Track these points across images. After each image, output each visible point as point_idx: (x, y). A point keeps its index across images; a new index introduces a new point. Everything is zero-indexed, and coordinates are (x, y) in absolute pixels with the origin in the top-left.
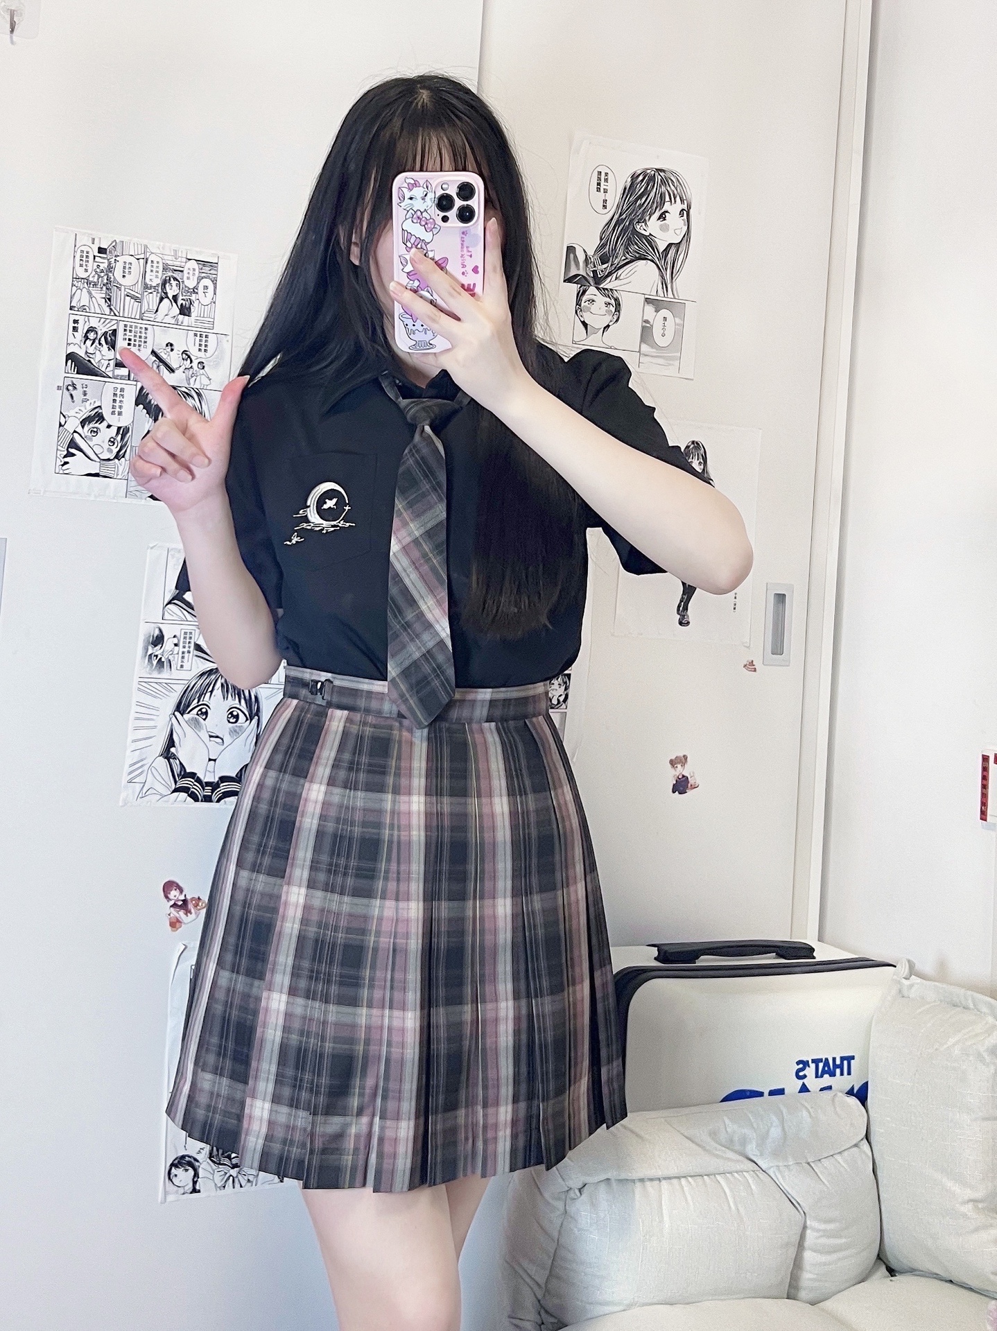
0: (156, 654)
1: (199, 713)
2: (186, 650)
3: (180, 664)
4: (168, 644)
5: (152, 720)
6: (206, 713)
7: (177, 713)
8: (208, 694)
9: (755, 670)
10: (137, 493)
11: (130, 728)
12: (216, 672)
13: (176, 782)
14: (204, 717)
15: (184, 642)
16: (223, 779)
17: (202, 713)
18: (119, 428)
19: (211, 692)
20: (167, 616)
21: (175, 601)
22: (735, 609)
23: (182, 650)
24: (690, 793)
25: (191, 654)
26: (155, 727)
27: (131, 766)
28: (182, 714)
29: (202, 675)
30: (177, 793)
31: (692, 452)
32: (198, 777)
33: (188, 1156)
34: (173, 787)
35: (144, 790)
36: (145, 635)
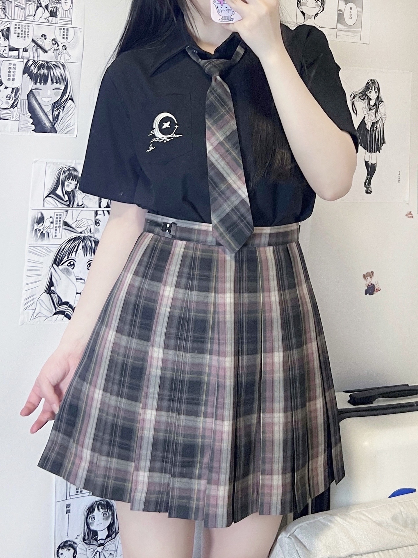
0: (39, 229)
1: (69, 264)
2: (58, 225)
3: (54, 234)
4: (47, 223)
5: (39, 270)
6: (74, 264)
7: (54, 265)
8: (74, 253)
9: (412, 217)
10: (25, 129)
11: (25, 276)
12: (78, 239)
13: (56, 309)
14: (72, 267)
15: (57, 221)
17: (71, 265)
18: (13, 89)
19: (76, 251)
20: (46, 205)
21: (51, 195)
22: (399, 181)
23: (55, 225)
24: (376, 294)
25: (61, 228)
26: (40, 275)
27: (26, 299)
28: (58, 266)
29: (69, 241)
30: (57, 315)
31: (371, 86)
32: (70, 305)
33: (70, 541)
34: (54, 311)
35: (35, 315)
36: (32, 217)
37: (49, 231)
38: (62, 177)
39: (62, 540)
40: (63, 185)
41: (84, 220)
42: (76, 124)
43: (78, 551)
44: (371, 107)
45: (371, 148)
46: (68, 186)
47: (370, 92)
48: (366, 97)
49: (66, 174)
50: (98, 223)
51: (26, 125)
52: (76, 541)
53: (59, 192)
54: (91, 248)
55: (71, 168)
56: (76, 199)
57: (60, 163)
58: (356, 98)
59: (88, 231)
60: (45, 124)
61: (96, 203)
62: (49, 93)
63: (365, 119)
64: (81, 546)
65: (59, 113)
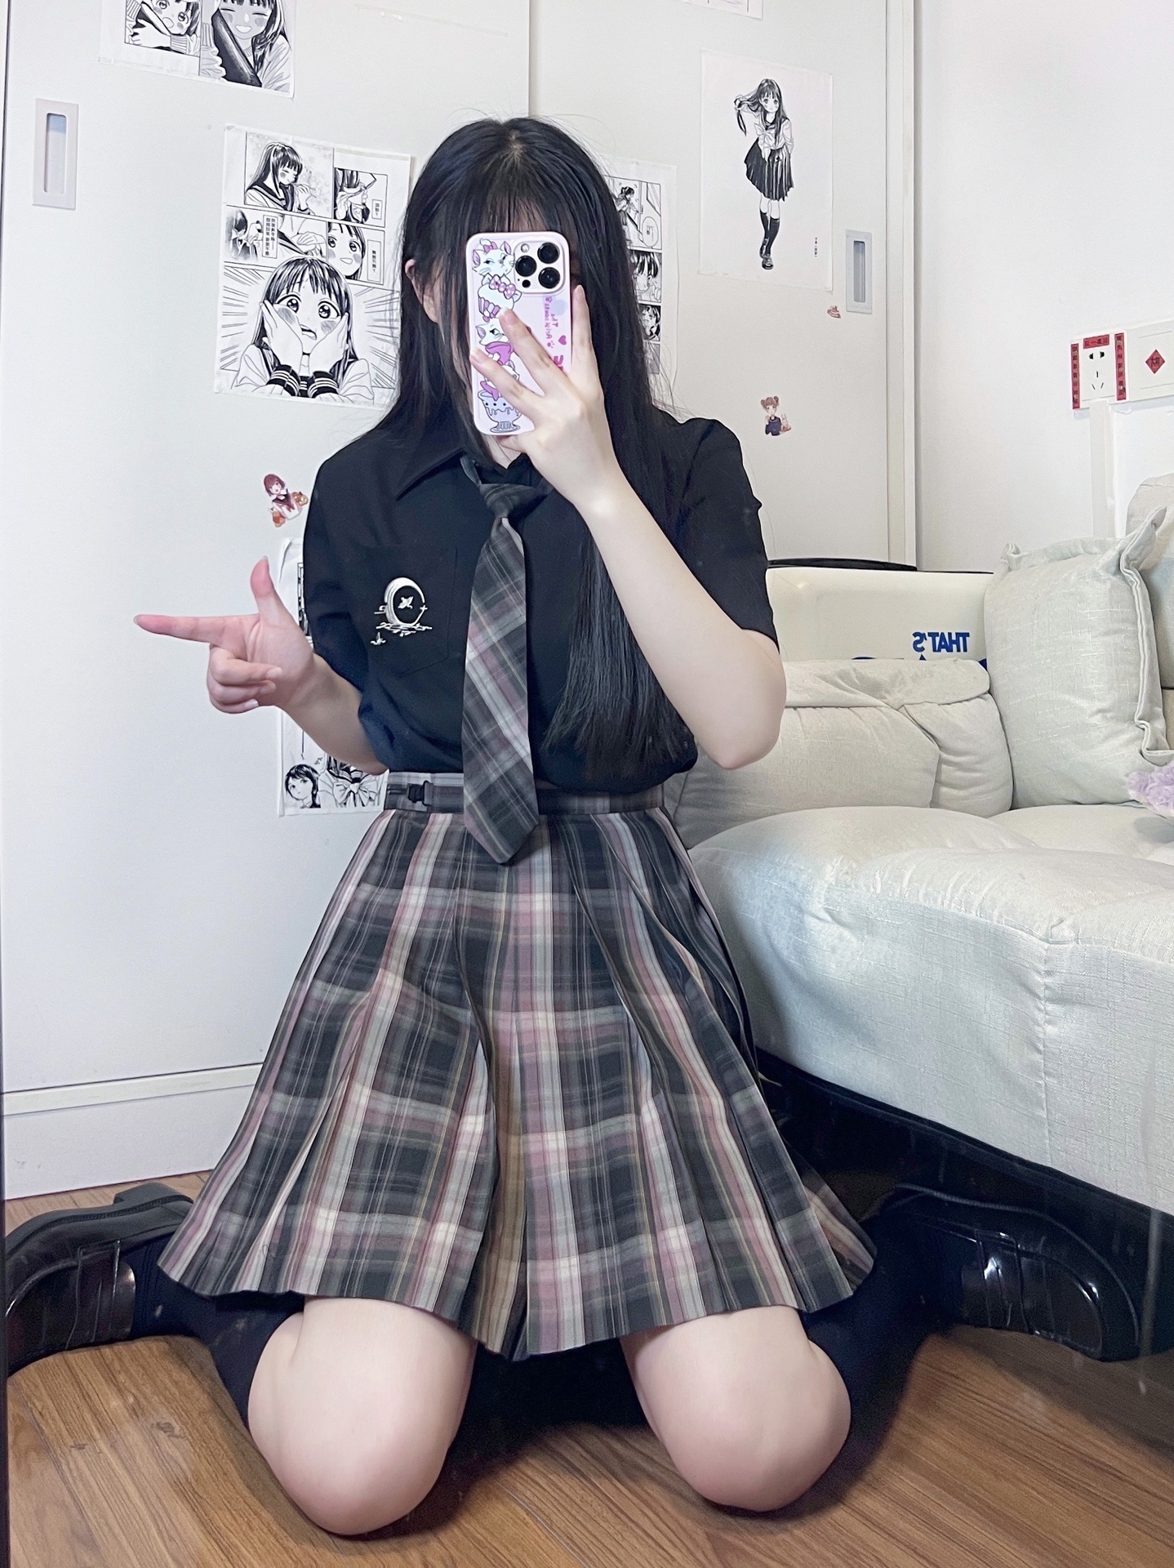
0: (240, 238)
1: (290, 304)
3: (265, 251)
4: (252, 229)
5: (243, 306)
6: (297, 305)
7: (266, 302)
8: (297, 285)
9: (839, 316)
11: (220, 314)
12: (302, 263)
13: (270, 374)
14: (295, 309)
16: (318, 374)
17: (293, 304)
19: (300, 283)
20: (249, 201)
22: (816, 253)
23: (266, 236)
24: (783, 437)
25: (275, 242)
26: (245, 314)
27: (223, 351)
28: (272, 304)
29: (289, 264)
30: (273, 385)
31: (767, 91)
32: (293, 371)
33: (306, 766)
34: (268, 378)
35: (239, 379)
36: (227, 218)
37: (255, 243)
38: (273, 159)
39: (294, 763)
41: (311, 235)
42: (292, 76)
43: (320, 785)
44: (768, 124)
45: (770, 191)
47: (766, 100)
48: (760, 108)
50: (333, 242)
51: (211, 67)
53: (269, 182)
54: (323, 281)
55: (287, 148)
56: (296, 198)
57: (269, 138)
58: (743, 106)
59: (318, 252)
60: (242, 69)
61: (328, 210)
62: (247, 18)
63: (759, 143)
65: (264, 54)
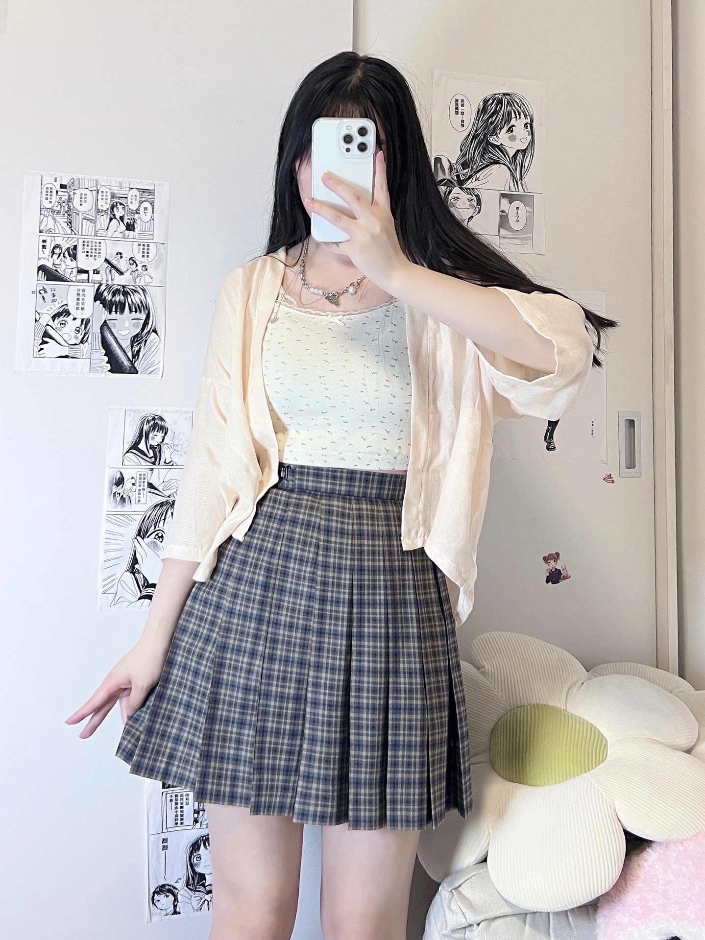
0: (119, 492)
1: (157, 537)
2: (141, 488)
3: (137, 499)
4: (128, 484)
5: (119, 544)
6: (162, 537)
7: (138, 538)
8: (162, 522)
9: (613, 482)
10: (99, 369)
11: (101, 552)
12: (166, 504)
13: (141, 592)
14: (161, 540)
17: (159, 537)
18: (83, 320)
19: (164, 519)
20: (126, 462)
21: (132, 450)
23: (138, 488)
24: (562, 583)
27: (104, 580)
28: (143, 539)
29: (156, 506)
30: (143, 600)
33: (168, 885)
34: (139, 595)
35: (116, 599)
36: (110, 478)
37: (130, 494)
38: (146, 427)
39: (158, 883)
40: (147, 438)
41: (173, 481)
42: (161, 362)
43: (180, 898)
46: (153, 438)
49: (150, 424)
51: (100, 365)
52: (176, 885)
53: (142, 446)
55: (156, 417)
56: (163, 454)
57: (143, 411)
60: (123, 362)
62: (127, 324)
64: (183, 893)
65: (140, 349)
